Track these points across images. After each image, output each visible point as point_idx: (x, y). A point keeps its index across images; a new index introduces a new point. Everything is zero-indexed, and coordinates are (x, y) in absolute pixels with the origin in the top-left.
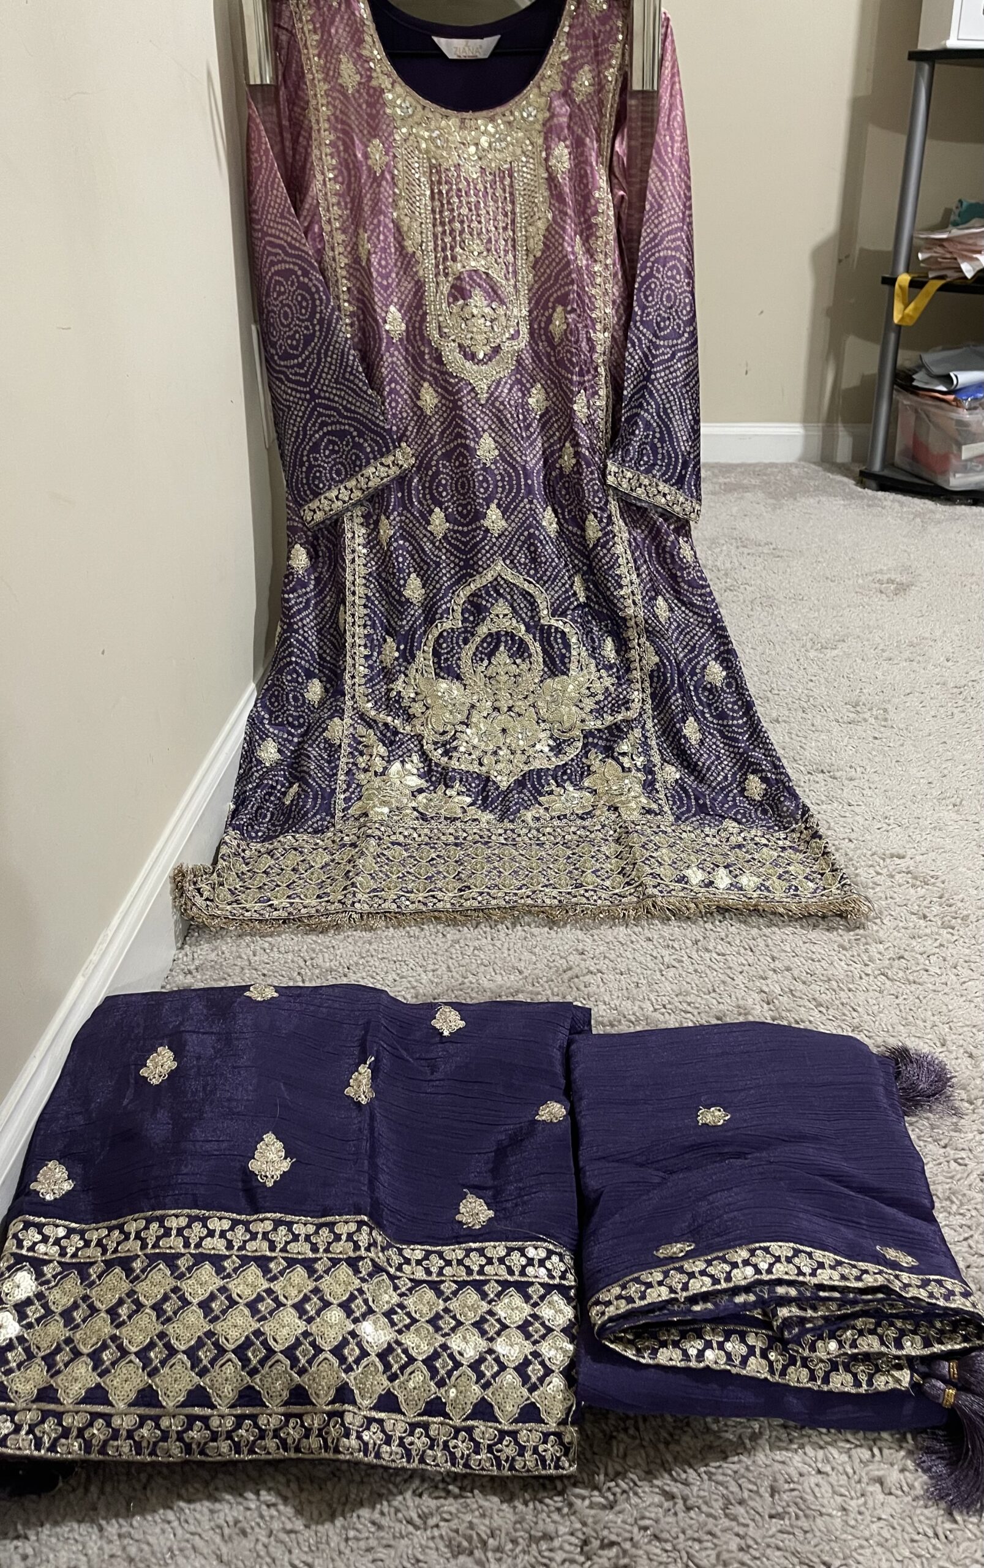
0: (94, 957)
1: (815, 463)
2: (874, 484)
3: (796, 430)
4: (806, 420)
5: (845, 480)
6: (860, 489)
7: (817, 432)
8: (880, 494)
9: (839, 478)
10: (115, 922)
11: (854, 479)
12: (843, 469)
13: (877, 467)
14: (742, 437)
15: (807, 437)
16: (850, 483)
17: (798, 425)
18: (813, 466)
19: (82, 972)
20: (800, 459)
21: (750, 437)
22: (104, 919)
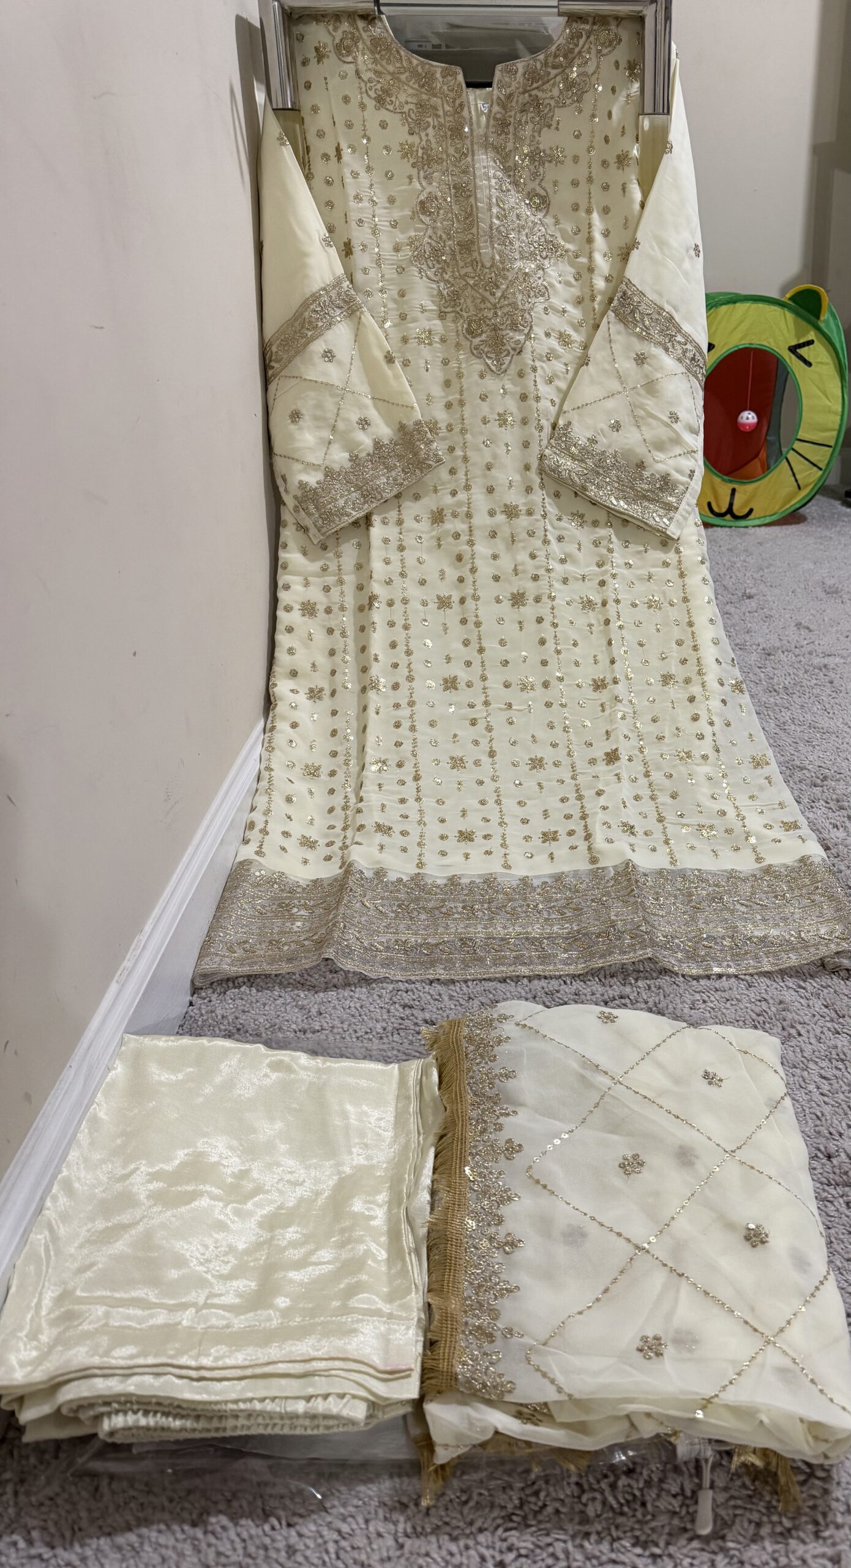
0: (127, 964)
5: (833, 501)
10: (148, 928)
19: (116, 978)
22: (137, 926)
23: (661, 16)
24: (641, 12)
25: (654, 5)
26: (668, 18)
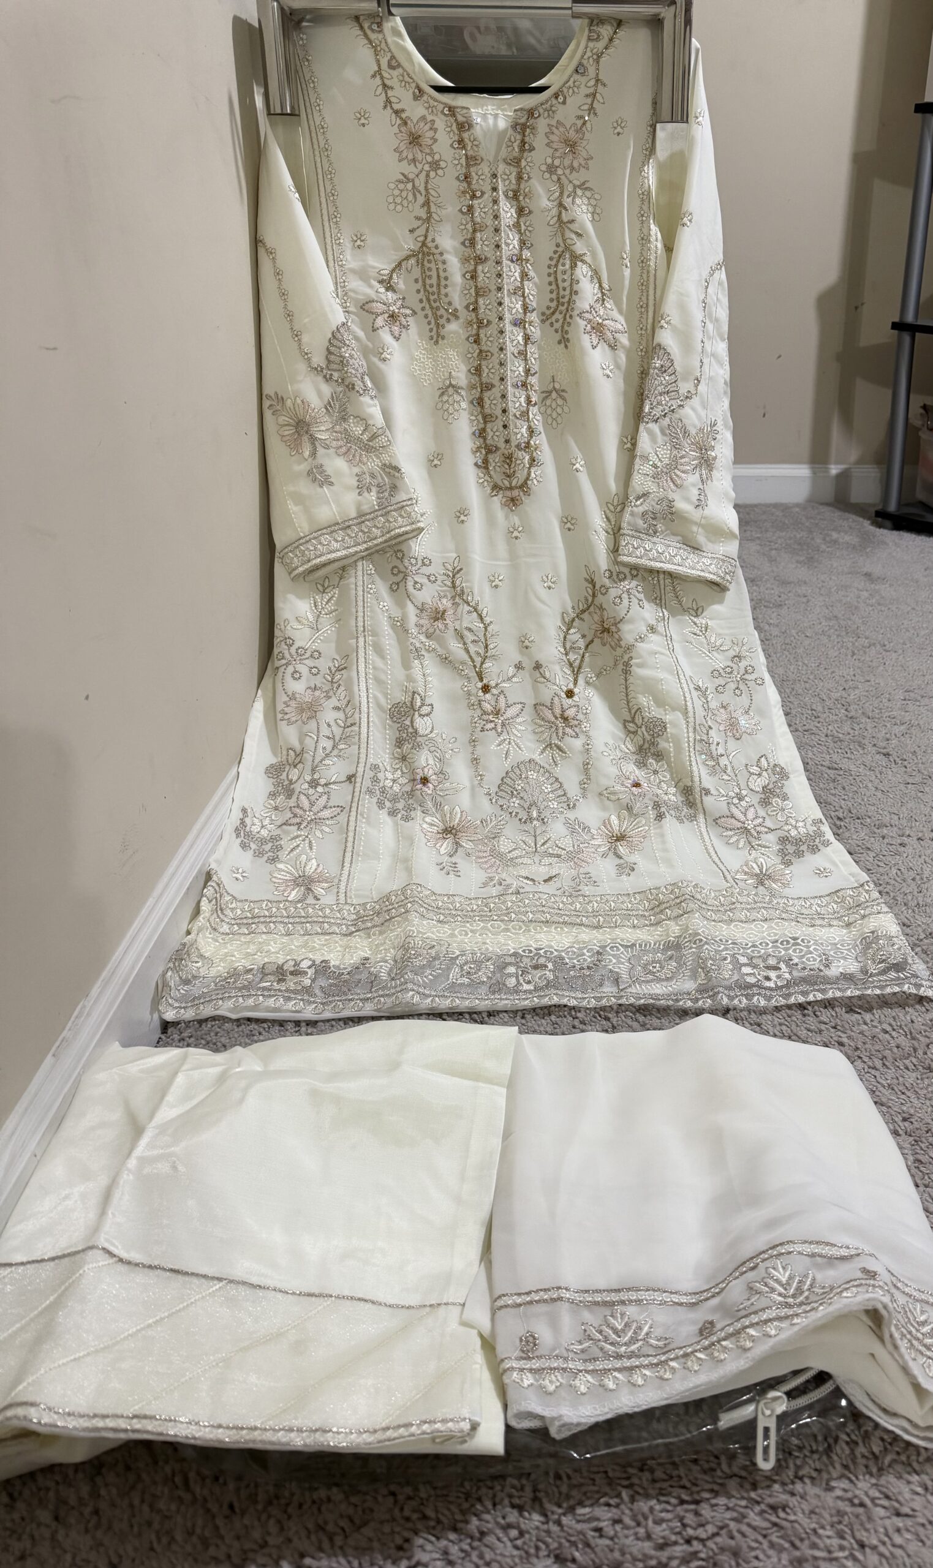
1: (825, 504)
2: (888, 523)
5: (861, 519)
6: (872, 528)
8: (895, 533)
9: (854, 517)
11: (869, 519)
12: (859, 510)
13: (892, 507)
14: (759, 479)
16: (867, 524)
18: (823, 507)
21: (766, 478)
23: (681, 20)
24: (659, 14)
25: (673, 8)
26: (688, 22)
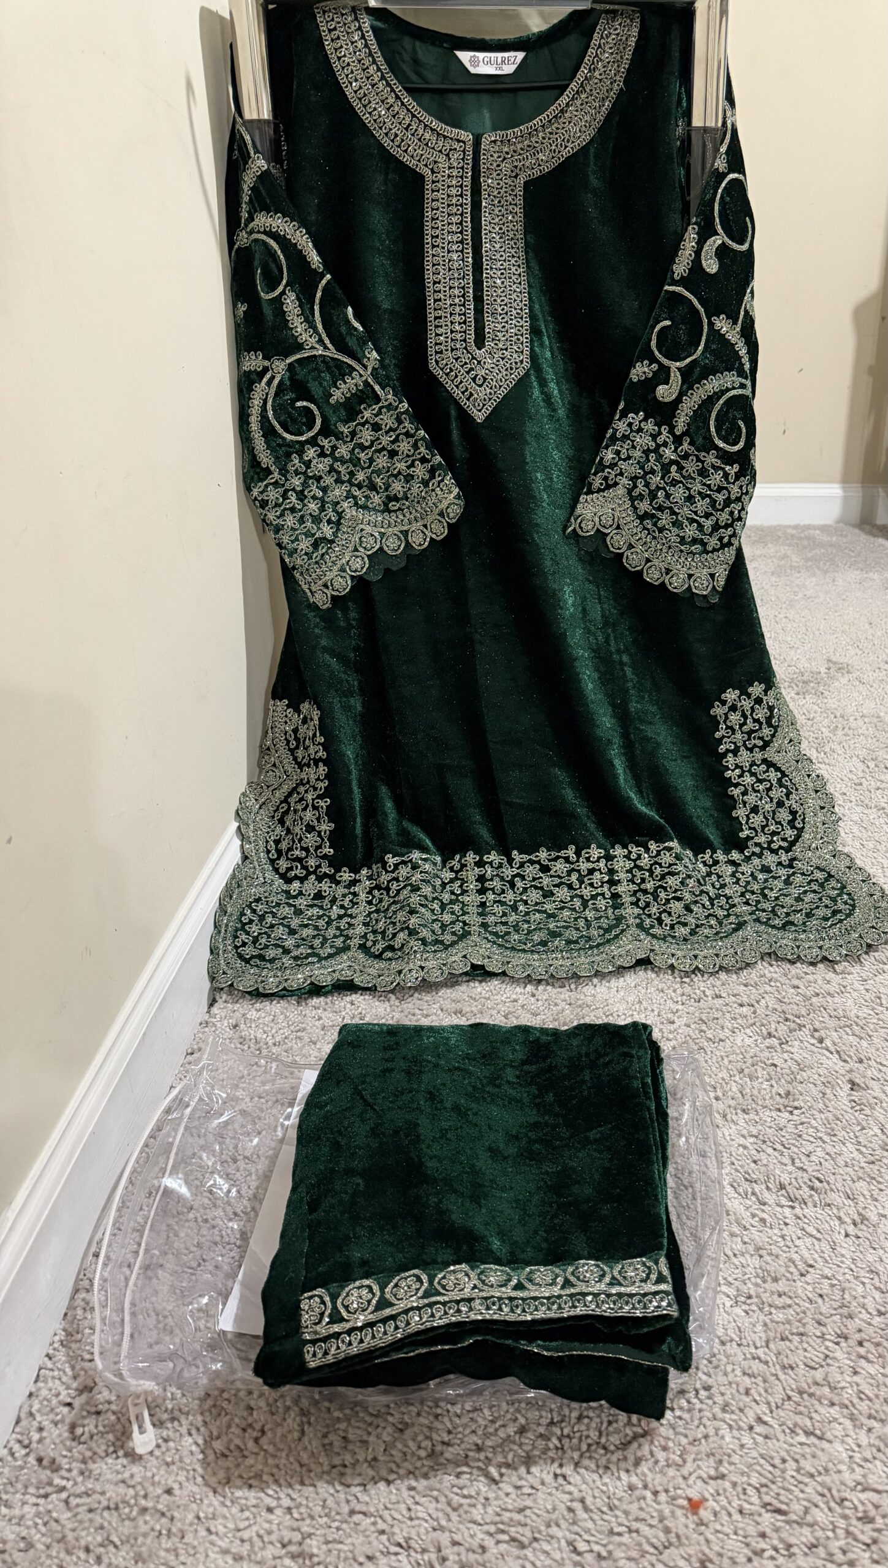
1: (854, 526)
3: (835, 490)
4: (845, 481)
5: (886, 543)
7: (856, 492)
9: (880, 541)
12: (884, 532)
15: (846, 499)
17: (837, 486)
18: (851, 529)
20: (838, 522)
